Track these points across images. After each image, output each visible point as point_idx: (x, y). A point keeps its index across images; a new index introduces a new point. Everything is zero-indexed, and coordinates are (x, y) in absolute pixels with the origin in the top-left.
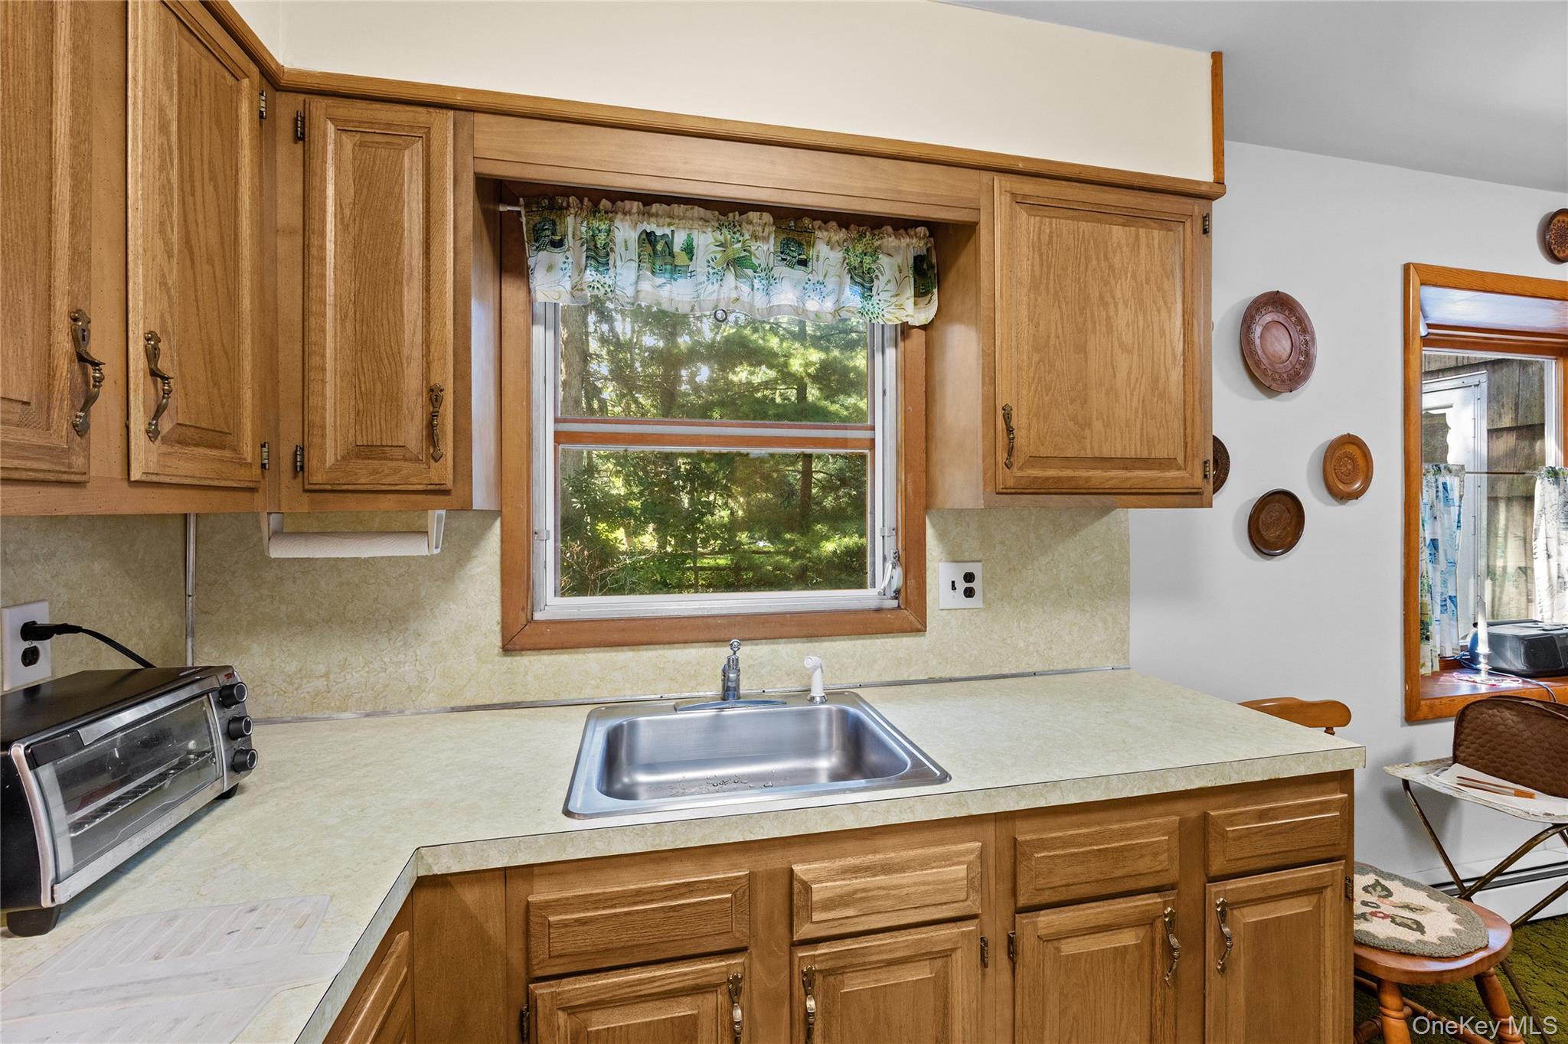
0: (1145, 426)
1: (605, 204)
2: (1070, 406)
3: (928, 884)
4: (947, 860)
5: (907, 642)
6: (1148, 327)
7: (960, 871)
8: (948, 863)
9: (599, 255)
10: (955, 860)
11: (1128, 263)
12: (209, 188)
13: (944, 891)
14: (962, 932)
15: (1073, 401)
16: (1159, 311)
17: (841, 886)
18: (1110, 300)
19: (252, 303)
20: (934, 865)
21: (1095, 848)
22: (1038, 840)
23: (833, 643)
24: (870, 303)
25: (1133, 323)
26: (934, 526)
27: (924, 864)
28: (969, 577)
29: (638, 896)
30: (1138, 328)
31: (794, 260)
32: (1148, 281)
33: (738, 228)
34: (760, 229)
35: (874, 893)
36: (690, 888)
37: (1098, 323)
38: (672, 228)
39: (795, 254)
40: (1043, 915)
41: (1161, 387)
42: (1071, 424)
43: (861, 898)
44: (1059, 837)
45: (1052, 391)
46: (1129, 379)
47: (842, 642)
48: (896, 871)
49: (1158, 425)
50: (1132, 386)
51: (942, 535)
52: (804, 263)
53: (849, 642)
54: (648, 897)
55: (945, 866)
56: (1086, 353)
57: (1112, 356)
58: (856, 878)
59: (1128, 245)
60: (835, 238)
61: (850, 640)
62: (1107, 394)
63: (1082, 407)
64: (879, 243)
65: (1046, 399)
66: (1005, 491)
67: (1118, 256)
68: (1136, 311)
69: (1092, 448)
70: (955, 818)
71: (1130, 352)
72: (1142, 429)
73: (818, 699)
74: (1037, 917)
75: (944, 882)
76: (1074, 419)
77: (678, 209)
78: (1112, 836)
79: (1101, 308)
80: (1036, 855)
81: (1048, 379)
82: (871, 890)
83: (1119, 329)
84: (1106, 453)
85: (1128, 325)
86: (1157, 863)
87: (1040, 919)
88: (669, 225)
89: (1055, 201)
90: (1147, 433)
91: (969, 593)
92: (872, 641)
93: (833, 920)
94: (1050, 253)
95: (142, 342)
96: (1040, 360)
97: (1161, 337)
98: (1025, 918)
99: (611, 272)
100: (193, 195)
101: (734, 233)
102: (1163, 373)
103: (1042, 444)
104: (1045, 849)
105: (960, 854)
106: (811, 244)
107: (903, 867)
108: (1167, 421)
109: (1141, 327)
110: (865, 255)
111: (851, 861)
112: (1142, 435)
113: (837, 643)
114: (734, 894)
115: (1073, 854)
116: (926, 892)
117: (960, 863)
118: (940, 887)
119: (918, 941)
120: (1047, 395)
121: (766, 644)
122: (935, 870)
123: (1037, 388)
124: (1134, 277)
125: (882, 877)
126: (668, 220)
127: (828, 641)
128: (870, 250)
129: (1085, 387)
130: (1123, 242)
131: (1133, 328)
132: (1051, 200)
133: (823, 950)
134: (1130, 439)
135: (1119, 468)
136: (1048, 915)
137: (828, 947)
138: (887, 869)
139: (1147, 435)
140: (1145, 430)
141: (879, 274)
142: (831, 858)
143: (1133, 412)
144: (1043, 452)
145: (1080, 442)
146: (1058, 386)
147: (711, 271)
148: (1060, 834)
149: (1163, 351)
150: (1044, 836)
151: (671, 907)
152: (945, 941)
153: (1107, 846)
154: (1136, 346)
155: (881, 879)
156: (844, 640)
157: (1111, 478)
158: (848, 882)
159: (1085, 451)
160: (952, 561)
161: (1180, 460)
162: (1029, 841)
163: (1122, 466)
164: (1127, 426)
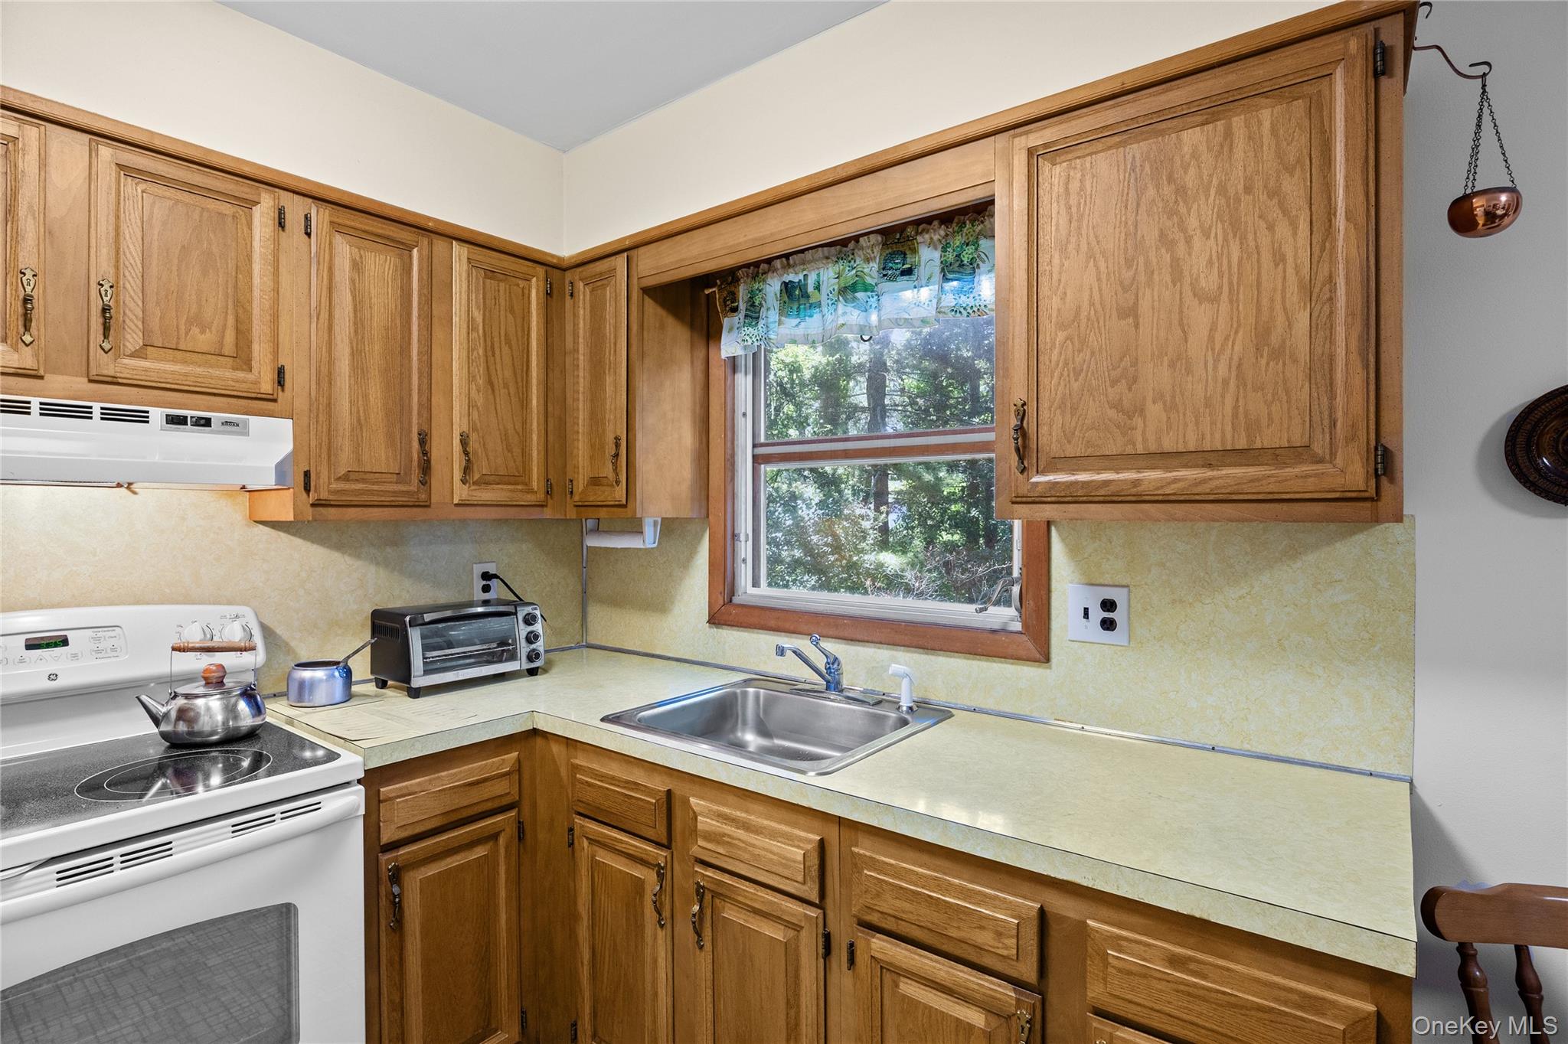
0: (1241, 403)
1: (764, 266)
2: (1110, 390)
3: (774, 854)
4: (789, 839)
5: (1027, 673)
6: (1249, 257)
7: (798, 854)
8: (791, 843)
9: (753, 315)
10: (796, 843)
11: (1211, 176)
12: (506, 349)
13: (785, 866)
14: (806, 914)
15: (1114, 382)
16: (1271, 228)
17: (714, 825)
18: (1179, 236)
19: (538, 402)
20: (780, 839)
21: (927, 892)
22: (871, 858)
23: (948, 659)
24: (972, 296)
25: (1219, 258)
26: (1063, 540)
27: (773, 835)
28: (1108, 605)
29: (613, 780)
30: (1229, 262)
31: (898, 272)
32: (1248, 190)
33: (851, 256)
34: (869, 251)
35: (736, 842)
36: (636, 786)
37: (1156, 273)
38: (805, 273)
39: (899, 266)
40: (878, 939)
41: (1275, 339)
42: (1112, 413)
43: (728, 842)
44: (892, 865)
45: (1083, 374)
46: (1211, 339)
47: (958, 660)
48: (752, 832)
49: (1269, 397)
50: (1218, 347)
51: (1074, 551)
52: (908, 272)
53: (965, 661)
54: (617, 783)
55: (788, 845)
56: (1136, 317)
57: (1181, 312)
58: (726, 824)
59: (1210, 150)
60: (936, 237)
61: (965, 658)
62: (1172, 365)
63: (1130, 389)
64: (979, 228)
65: (1076, 386)
66: (1018, 499)
67: (1192, 171)
68: (1225, 240)
69: (1145, 441)
70: (798, 805)
71: (1214, 299)
72: (1236, 408)
73: (905, 709)
74: (873, 937)
75: (785, 858)
76: (1117, 406)
77: (809, 255)
78: (948, 889)
79: (1163, 250)
80: (865, 872)
81: (1078, 360)
82: (733, 838)
83: (1195, 271)
84: (1168, 445)
85: (1210, 262)
86: (1000, 945)
87: (874, 940)
88: (804, 270)
89: (1090, 134)
90: (1246, 413)
91: (1108, 625)
92: (988, 664)
93: (710, 850)
94: (1082, 201)
95: (459, 437)
96: (1067, 339)
97: (1277, 265)
98: (863, 932)
99: (761, 323)
100: (493, 356)
101: (850, 262)
102: (1280, 319)
103: (1069, 442)
104: (875, 870)
105: (800, 839)
106: (914, 251)
107: (757, 831)
108: (1287, 392)
109: (1235, 260)
110: (967, 245)
111: (726, 810)
112: (1235, 415)
113: (952, 659)
114: (657, 801)
115: (901, 888)
116: (771, 860)
117: (798, 847)
118: (784, 861)
119: (771, 903)
120: (1076, 380)
121: (887, 649)
122: (779, 844)
123: (1062, 375)
124: (1222, 190)
125: (742, 832)
126: (802, 267)
127: (943, 656)
128: (971, 239)
129: (1135, 363)
130: (1203, 148)
131: (1221, 265)
132: (1084, 135)
133: (710, 873)
134: (1213, 423)
135: (1197, 466)
136: (883, 941)
137: (714, 873)
138: (746, 827)
139: (1246, 417)
140: (1241, 409)
141: (980, 263)
142: (711, 801)
143: (1219, 385)
144: (1070, 451)
145: (1124, 434)
146: (1093, 366)
147: (830, 303)
148: (892, 862)
149: (1280, 287)
150: (878, 857)
151: (626, 795)
152: (793, 915)
153: (940, 896)
154: (1226, 289)
155: (741, 833)
156: (959, 657)
157: (1175, 480)
158: (719, 824)
159: (1134, 445)
160: (1087, 584)
161: (1319, 447)
162: (861, 855)
163: (1200, 463)
164: (1206, 406)
